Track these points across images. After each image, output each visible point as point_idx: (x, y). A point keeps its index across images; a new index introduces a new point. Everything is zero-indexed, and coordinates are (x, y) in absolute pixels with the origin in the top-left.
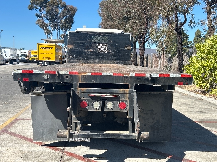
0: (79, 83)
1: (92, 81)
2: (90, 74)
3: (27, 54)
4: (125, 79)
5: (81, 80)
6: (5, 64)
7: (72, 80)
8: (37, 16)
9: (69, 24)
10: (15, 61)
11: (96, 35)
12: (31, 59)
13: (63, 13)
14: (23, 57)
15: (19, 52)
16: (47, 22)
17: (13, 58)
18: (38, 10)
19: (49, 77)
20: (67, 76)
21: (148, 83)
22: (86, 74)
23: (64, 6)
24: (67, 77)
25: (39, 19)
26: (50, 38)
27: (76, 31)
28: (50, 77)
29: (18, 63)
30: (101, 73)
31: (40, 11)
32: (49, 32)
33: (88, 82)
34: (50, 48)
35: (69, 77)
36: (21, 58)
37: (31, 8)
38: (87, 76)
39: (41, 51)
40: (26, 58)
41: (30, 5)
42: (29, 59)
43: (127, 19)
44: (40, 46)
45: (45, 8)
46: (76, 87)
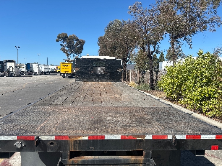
0: (70, 152)
1: (89, 149)
2: (86, 138)
3: (55, 68)
4: (139, 144)
5: (73, 148)
6: (41, 75)
7: (60, 148)
8: (61, 45)
9: (80, 50)
10: (48, 72)
11: (97, 61)
12: (57, 71)
13: (77, 44)
14: (52, 70)
15: (50, 67)
16: (67, 49)
17: (46, 70)
18: (62, 42)
19: (23, 145)
20: (51, 142)
21: (170, 148)
22: (80, 139)
23: (78, 40)
24: (52, 144)
25: (63, 47)
26: (69, 58)
27: (81, 57)
28: (25, 145)
29: (50, 74)
30: (103, 137)
31: (63, 42)
32: (68, 55)
33: (84, 149)
34: (68, 65)
35: (55, 144)
36: (52, 71)
37: (58, 41)
38: (82, 141)
39: (62, 67)
40: (54, 71)
41: (57, 39)
42: (56, 71)
43: (115, 48)
44: (62, 64)
45: (66, 41)
46: (65, 157)
